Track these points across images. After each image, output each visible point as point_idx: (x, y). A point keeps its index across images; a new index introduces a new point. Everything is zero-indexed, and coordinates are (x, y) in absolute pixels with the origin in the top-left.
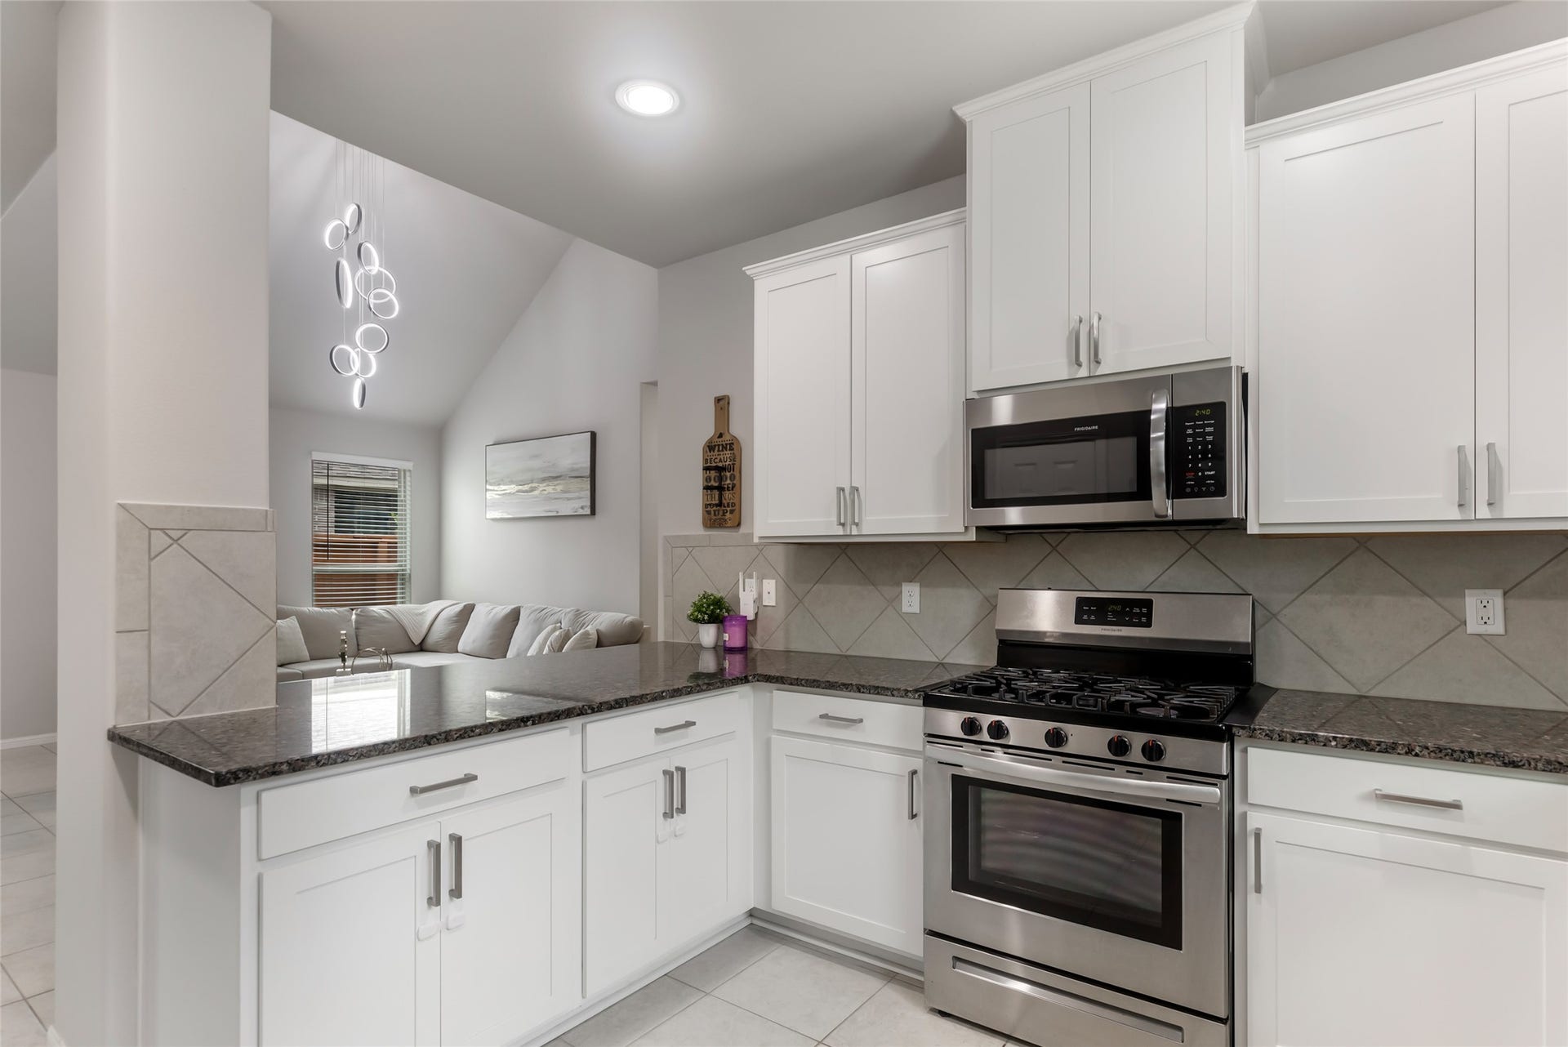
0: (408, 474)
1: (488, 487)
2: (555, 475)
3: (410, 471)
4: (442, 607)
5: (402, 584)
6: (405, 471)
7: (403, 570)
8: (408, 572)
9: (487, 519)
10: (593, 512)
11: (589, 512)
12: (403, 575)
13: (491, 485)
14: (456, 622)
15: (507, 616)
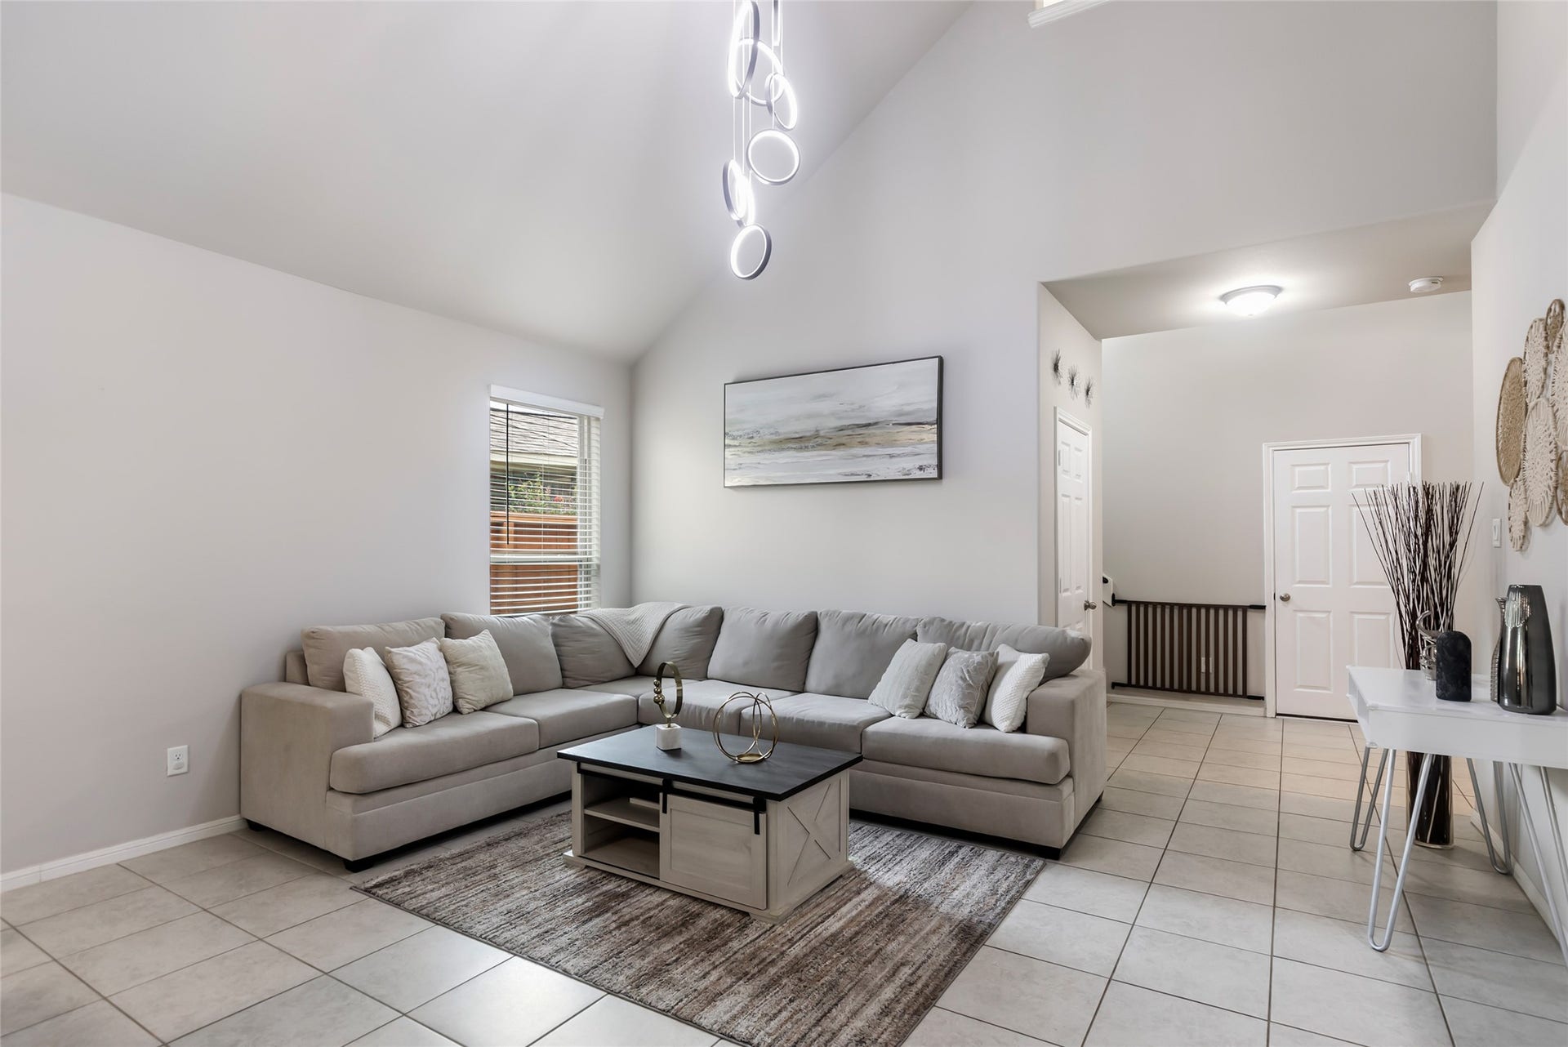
0: (594, 423)
1: (727, 442)
2: (864, 422)
3: (598, 419)
4: (667, 612)
5: (587, 579)
6: (589, 418)
7: (588, 560)
8: (595, 562)
9: (725, 487)
10: (940, 476)
11: (935, 474)
12: (588, 566)
13: (734, 438)
14: (699, 634)
15: (798, 628)
